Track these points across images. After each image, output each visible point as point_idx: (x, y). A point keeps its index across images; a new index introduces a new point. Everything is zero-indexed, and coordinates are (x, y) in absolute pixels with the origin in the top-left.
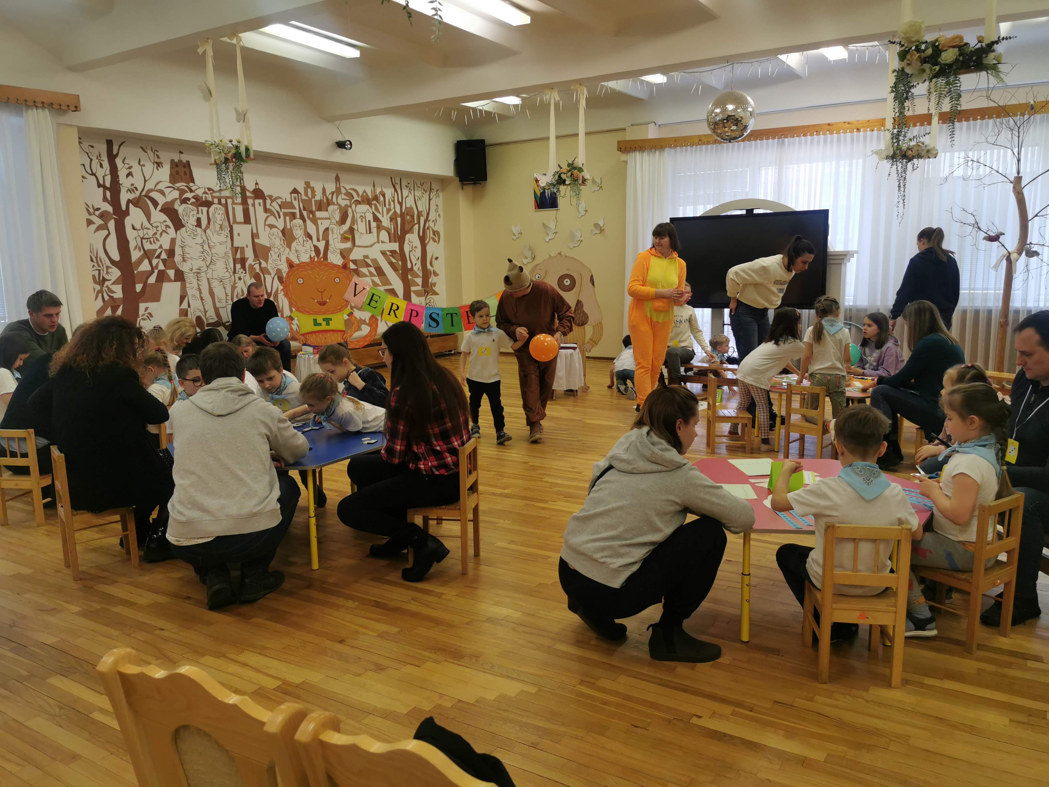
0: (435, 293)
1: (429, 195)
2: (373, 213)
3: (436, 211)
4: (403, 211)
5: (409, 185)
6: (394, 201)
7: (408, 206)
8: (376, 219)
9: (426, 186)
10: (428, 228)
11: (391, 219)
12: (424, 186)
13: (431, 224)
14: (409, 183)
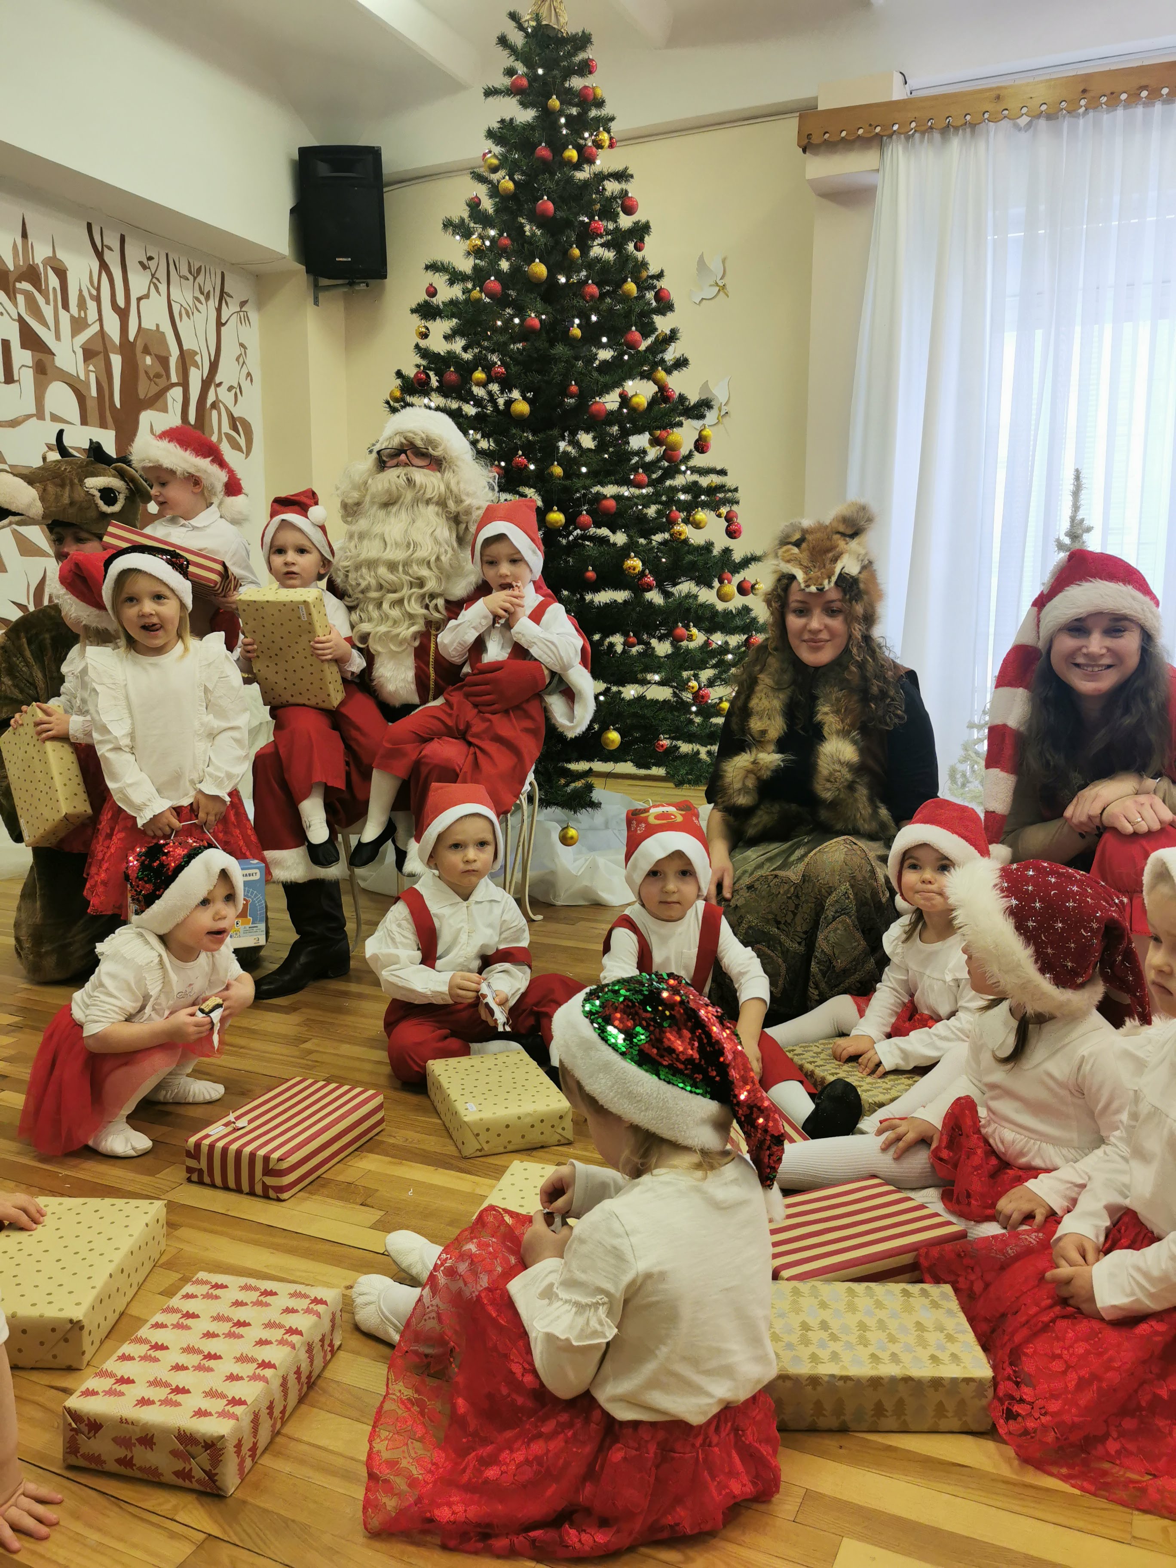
1: (219, 311)
2: (21, 320)
3: (241, 360)
4: (131, 338)
5: (152, 264)
6: (98, 299)
7: (148, 324)
8: (30, 339)
9: (211, 283)
10: (214, 405)
11: (89, 354)
12: (200, 279)
13: (224, 395)
14: (150, 258)
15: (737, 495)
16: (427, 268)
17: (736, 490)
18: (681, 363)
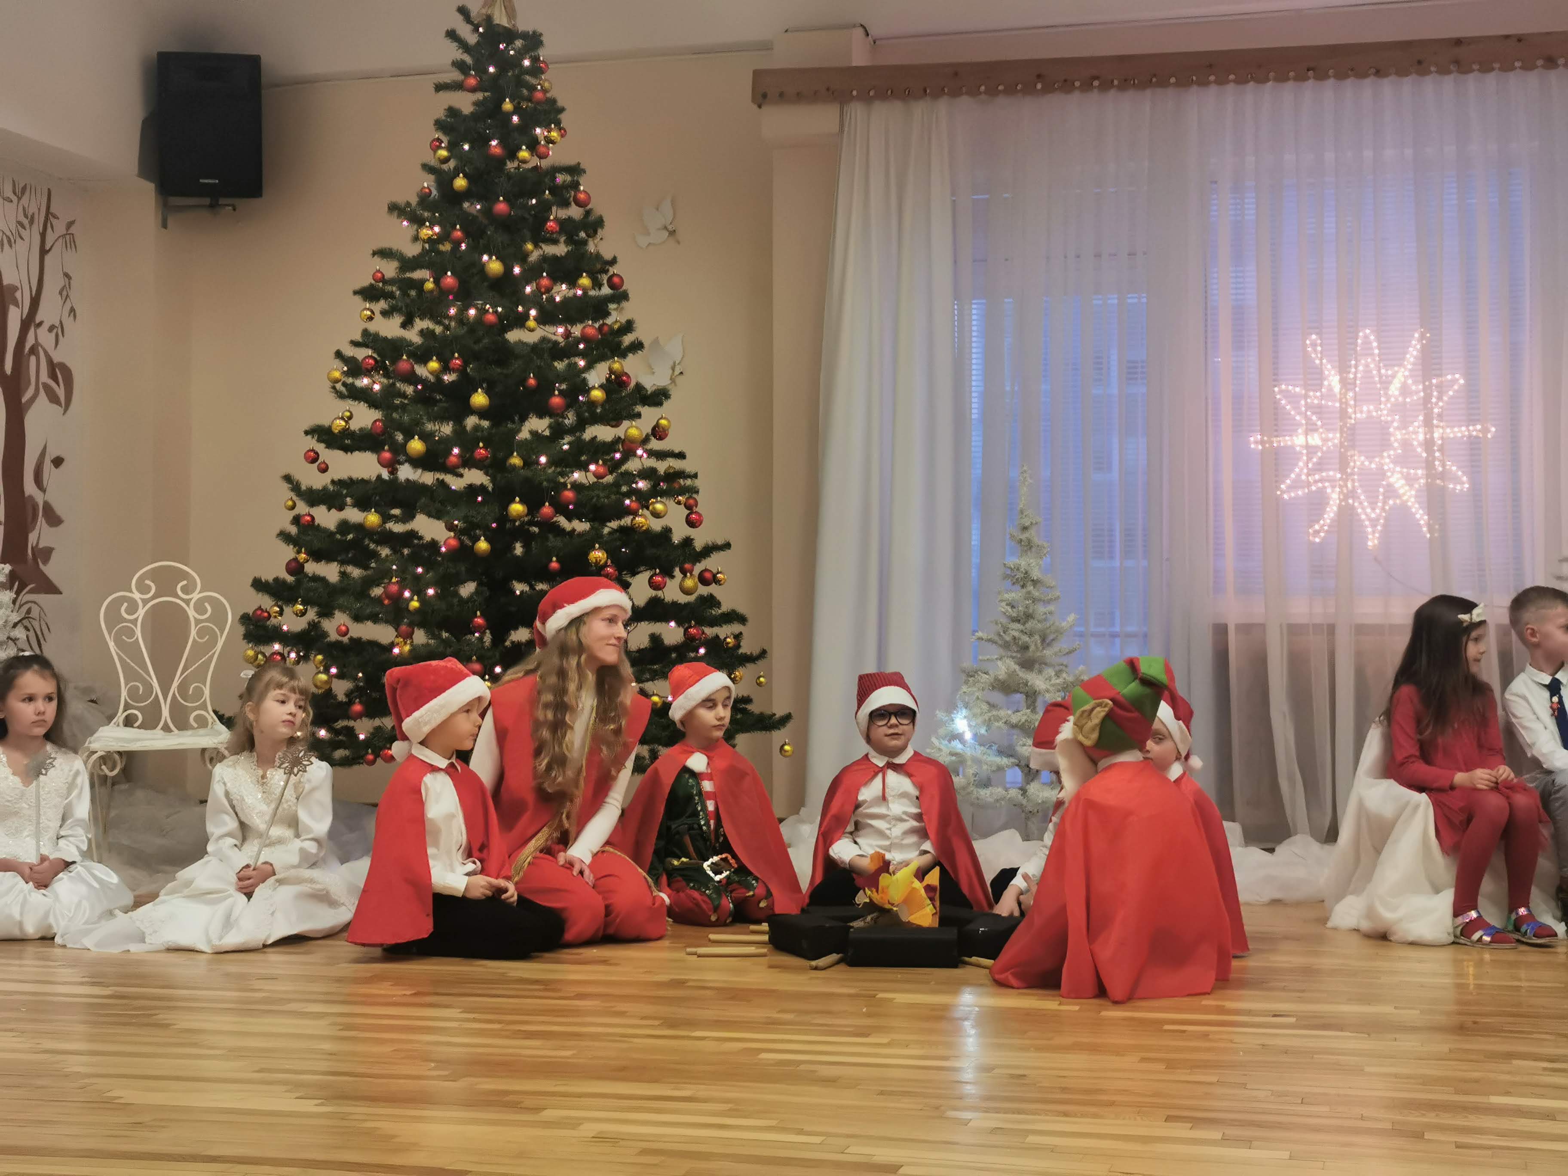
0: (50, 588)
1: (43, 235)
3: (64, 293)
9: (34, 204)
10: (33, 350)
12: (25, 200)
13: (46, 338)
15: (697, 483)
16: (374, 253)
17: (695, 476)
18: (637, 346)
